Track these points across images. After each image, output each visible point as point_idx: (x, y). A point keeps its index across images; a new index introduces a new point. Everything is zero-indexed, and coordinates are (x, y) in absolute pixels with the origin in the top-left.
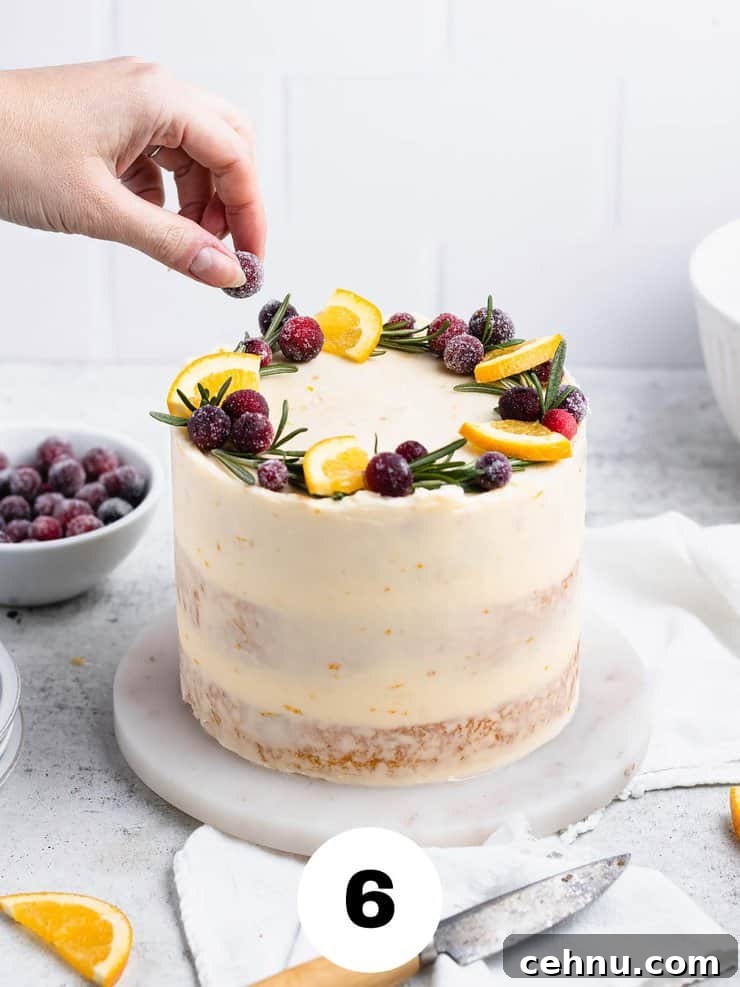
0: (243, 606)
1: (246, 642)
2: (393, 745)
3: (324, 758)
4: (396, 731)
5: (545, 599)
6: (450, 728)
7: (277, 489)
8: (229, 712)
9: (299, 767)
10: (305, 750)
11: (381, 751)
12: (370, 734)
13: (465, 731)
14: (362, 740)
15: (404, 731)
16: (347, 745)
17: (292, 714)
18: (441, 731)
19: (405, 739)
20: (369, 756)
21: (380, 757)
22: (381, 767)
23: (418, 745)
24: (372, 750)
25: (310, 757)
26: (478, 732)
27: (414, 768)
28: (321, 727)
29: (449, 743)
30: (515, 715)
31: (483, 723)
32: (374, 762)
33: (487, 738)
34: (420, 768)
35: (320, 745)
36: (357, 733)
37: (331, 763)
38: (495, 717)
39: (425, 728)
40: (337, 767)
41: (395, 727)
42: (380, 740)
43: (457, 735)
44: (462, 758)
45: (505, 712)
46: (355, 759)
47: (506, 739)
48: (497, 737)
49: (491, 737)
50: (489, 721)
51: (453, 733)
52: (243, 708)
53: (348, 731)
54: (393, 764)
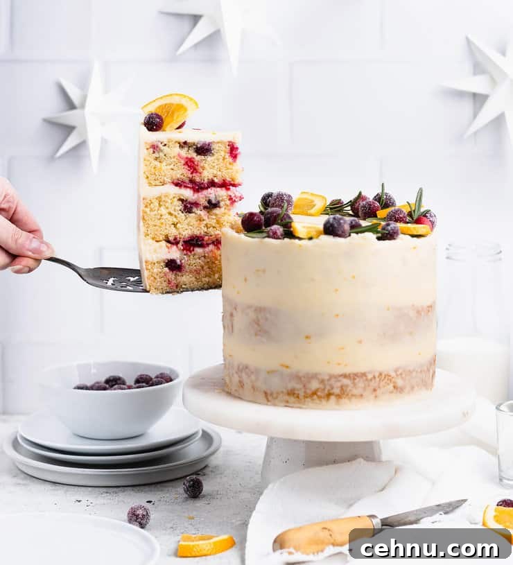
0: (259, 310)
1: (260, 331)
2: (339, 384)
3: (302, 394)
4: (341, 375)
5: (418, 312)
6: (370, 376)
7: (278, 238)
8: (249, 376)
9: (287, 402)
10: (291, 390)
11: (332, 388)
12: (327, 378)
13: (377, 379)
14: (322, 381)
15: (345, 376)
16: (315, 385)
17: (284, 369)
18: (364, 378)
19: (346, 381)
20: (326, 392)
21: (332, 392)
22: (333, 398)
23: (352, 385)
24: (328, 387)
25: (294, 394)
26: (384, 381)
27: (350, 399)
28: (301, 374)
29: (369, 386)
30: (404, 376)
31: (387, 377)
32: (329, 395)
33: (388, 387)
34: (354, 399)
35: (299, 386)
36: (320, 377)
37: (305, 397)
38: (393, 374)
39: (356, 375)
40: (309, 400)
41: (340, 374)
42: (333, 381)
43: (373, 381)
44: (376, 397)
45: (398, 373)
46: (319, 393)
47: (399, 389)
48: (394, 387)
49: (391, 387)
50: (390, 376)
51: (371, 380)
52: (257, 372)
53: (314, 376)
54: (339, 397)
